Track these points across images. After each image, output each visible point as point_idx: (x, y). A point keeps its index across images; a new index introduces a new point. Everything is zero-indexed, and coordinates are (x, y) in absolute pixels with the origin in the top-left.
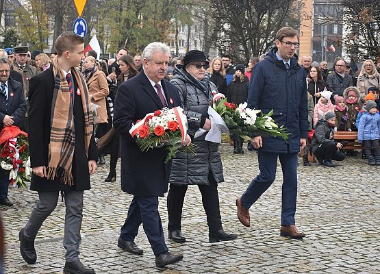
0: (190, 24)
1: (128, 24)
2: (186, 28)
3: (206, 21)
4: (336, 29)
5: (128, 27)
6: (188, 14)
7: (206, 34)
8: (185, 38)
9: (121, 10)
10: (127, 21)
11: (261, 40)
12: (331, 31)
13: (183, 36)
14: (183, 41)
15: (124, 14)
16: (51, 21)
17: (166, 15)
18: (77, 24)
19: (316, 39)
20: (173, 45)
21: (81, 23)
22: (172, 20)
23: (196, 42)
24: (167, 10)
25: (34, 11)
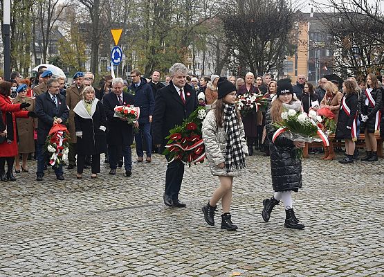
0: (204, 50)
1: (153, 50)
2: (202, 53)
3: (218, 47)
4: (328, 54)
5: (153, 53)
6: (203, 41)
7: (218, 57)
8: (201, 62)
9: (148, 39)
10: (153, 48)
11: (265, 63)
12: (323, 54)
13: (199, 60)
14: (199, 64)
15: (150, 42)
16: (88, 49)
17: (185, 43)
18: (115, 51)
19: (311, 61)
20: (190, 68)
21: (118, 50)
22: (190, 47)
23: (209, 64)
24: (186, 38)
25: (74, 41)
